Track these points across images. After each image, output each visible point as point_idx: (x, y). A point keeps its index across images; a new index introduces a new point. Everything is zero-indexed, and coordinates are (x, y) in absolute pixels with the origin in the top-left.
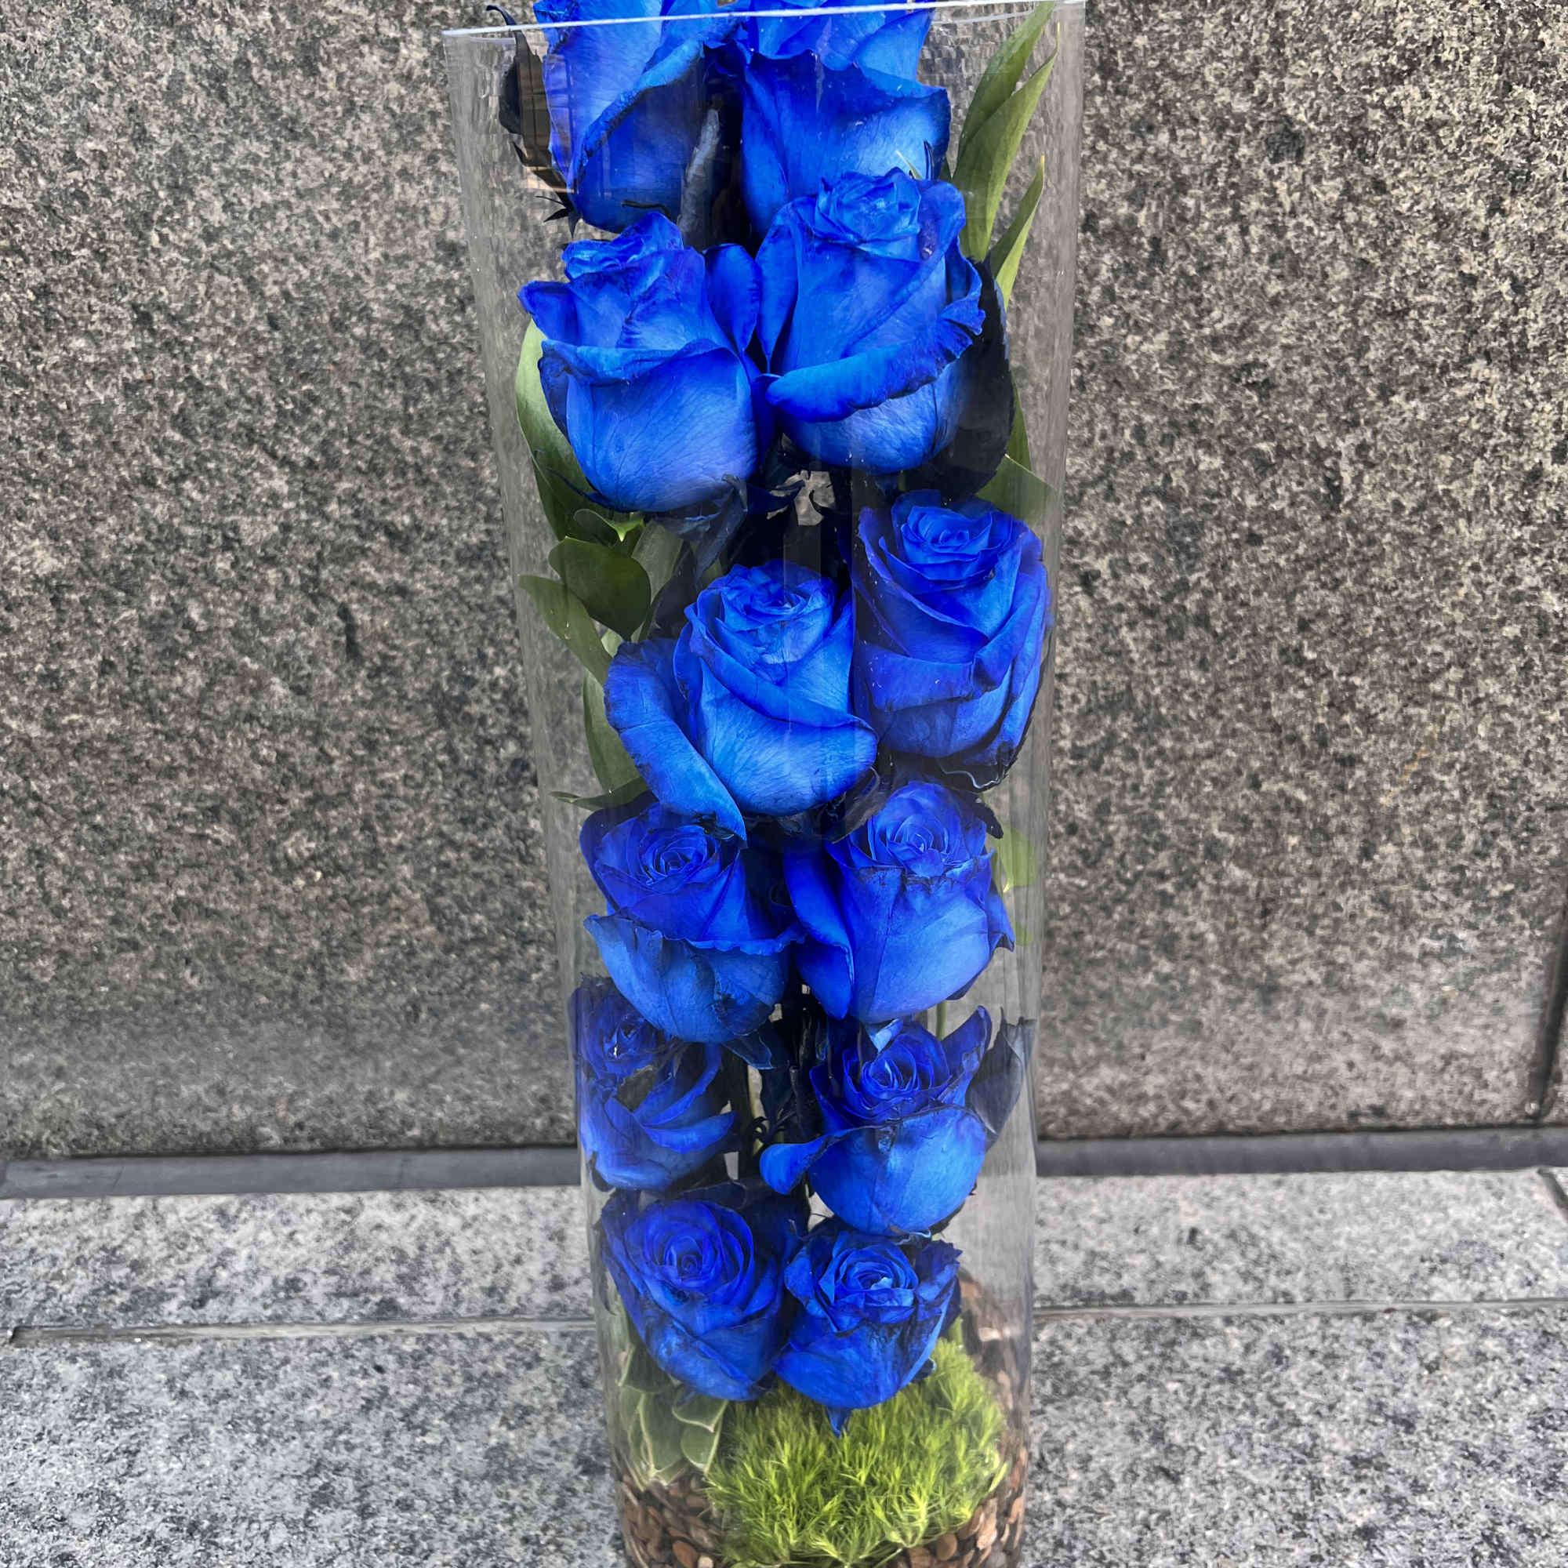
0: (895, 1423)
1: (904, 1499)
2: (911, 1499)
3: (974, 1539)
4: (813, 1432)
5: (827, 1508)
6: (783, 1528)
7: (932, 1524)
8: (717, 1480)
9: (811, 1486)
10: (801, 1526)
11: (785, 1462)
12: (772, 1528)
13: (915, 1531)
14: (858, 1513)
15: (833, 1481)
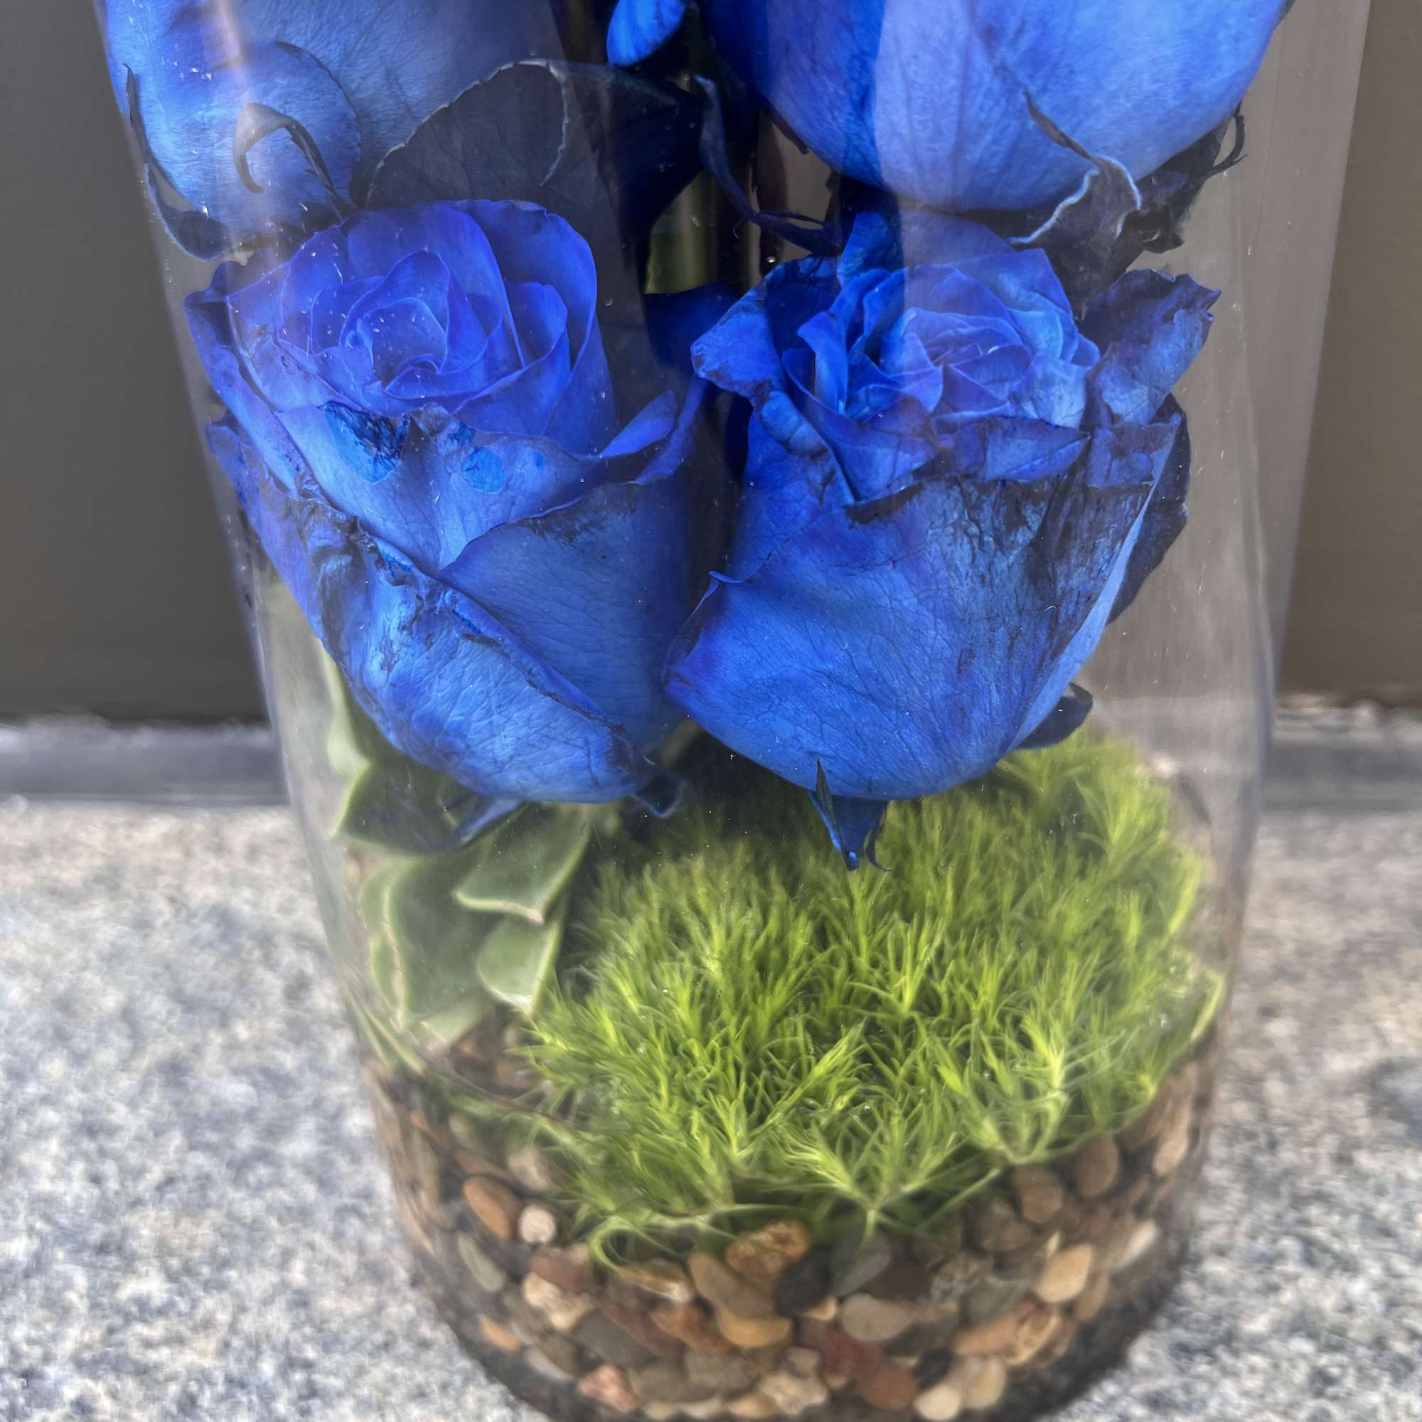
0: (974, 874)
1: (1010, 1043)
2: (1026, 1042)
3: (1151, 1148)
4: (779, 894)
5: (819, 1070)
6: (712, 1118)
7: (1078, 1104)
8: (554, 1030)
9: (778, 1019)
10: (757, 1113)
11: (713, 968)
12: (685, 1123)
13: (1038, 1118)
14: (898, 1079)
15: (832, 1002)
